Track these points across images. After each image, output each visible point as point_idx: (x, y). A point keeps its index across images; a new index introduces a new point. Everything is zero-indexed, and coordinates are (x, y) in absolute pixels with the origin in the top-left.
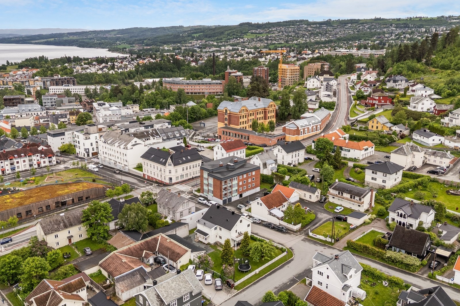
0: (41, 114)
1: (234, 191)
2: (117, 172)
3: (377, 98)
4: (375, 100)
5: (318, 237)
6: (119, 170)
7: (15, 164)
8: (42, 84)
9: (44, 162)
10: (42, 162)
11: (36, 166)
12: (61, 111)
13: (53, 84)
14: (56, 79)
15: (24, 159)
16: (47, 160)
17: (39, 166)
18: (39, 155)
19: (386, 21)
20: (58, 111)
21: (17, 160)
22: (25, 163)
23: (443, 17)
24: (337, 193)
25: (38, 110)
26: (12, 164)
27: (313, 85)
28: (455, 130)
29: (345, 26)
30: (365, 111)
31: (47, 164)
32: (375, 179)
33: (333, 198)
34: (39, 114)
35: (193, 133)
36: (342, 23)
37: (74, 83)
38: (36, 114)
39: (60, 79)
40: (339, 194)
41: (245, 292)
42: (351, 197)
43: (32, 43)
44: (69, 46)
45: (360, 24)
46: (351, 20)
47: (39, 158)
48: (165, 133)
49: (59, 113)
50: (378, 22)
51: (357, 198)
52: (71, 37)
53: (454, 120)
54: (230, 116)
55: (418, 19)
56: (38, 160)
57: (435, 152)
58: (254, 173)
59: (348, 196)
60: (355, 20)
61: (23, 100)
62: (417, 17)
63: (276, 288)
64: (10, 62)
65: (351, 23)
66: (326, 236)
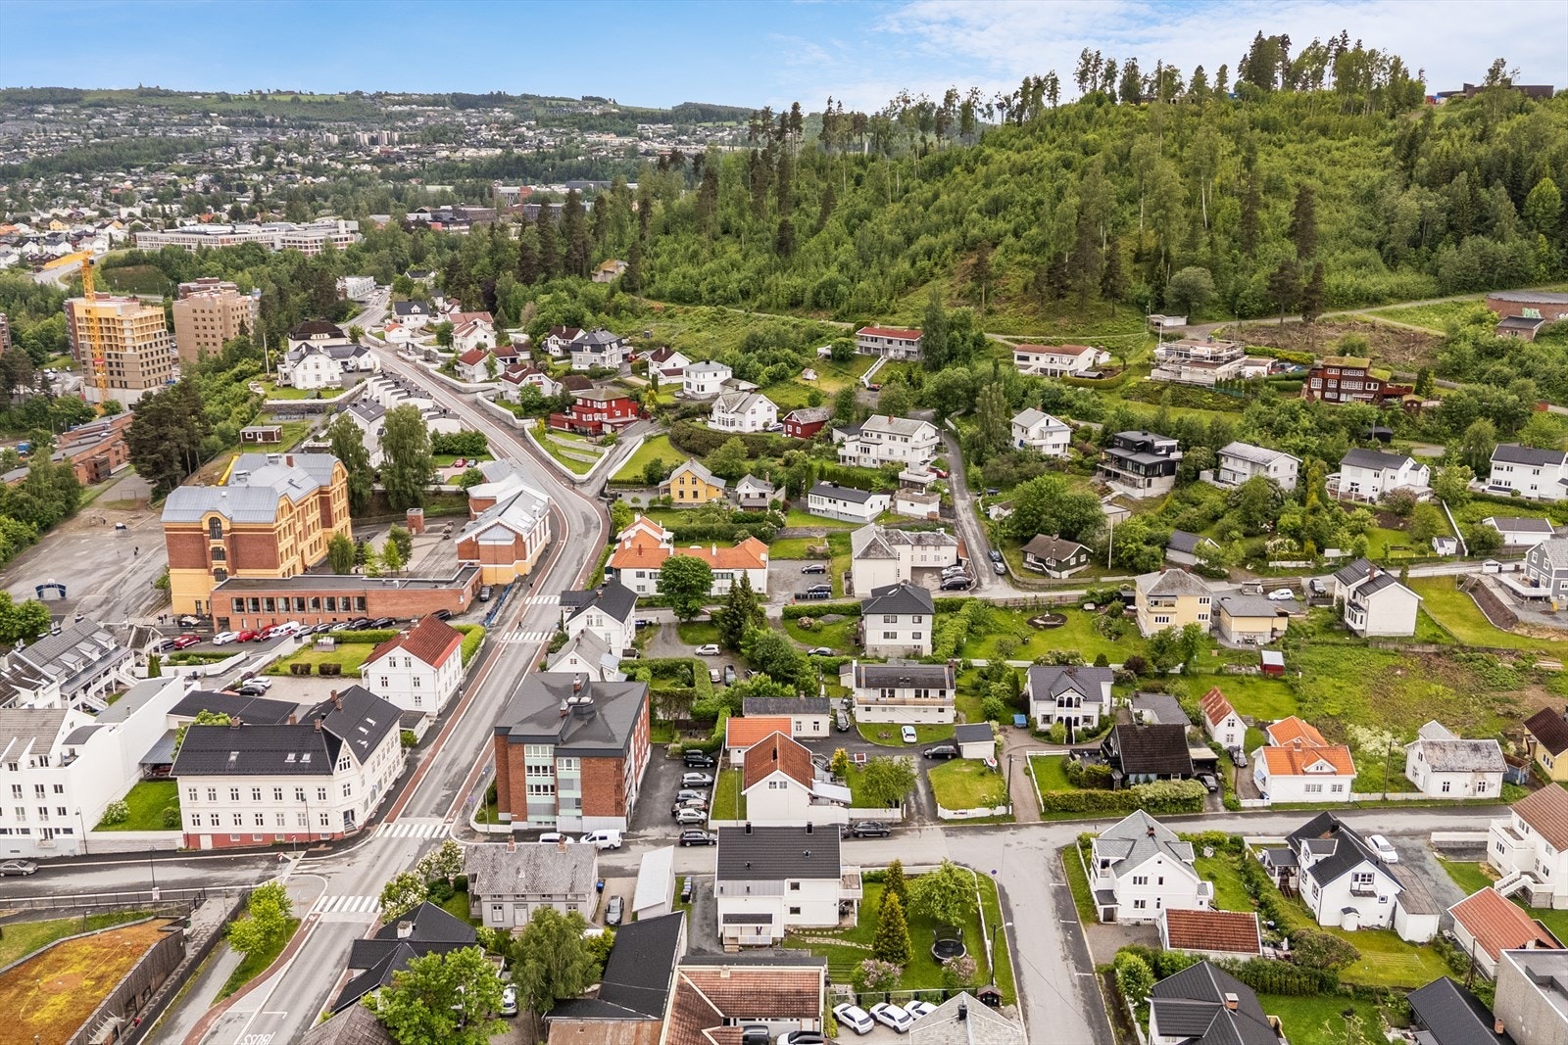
2: (30, 869)
3: (605, 405)
4: (599, 411)
5: (973, 813)
6: (30, 860)
19: (182, 101)
23: (358, 93)
24: (877, 693)
27: (318, 377)
28: (896, 471)
29: (32, 111)
30: (599, 449)
32: (894, 636)
33: (868, 709)
36: (19, 103)
40: (883, 696)
42: (918, 695)
45: (90, 105)
46: (52, 91)
50: (155, 101)
51: (934, 693)
53: (873, 448)
54: (233, 540)
55: (289, 98)
57: (920, 537)
59: (909, 694)
60: (64, 91)
62: (279, 92)
63: (1065, 958)
65: (55, 103)
66: (992, 805)
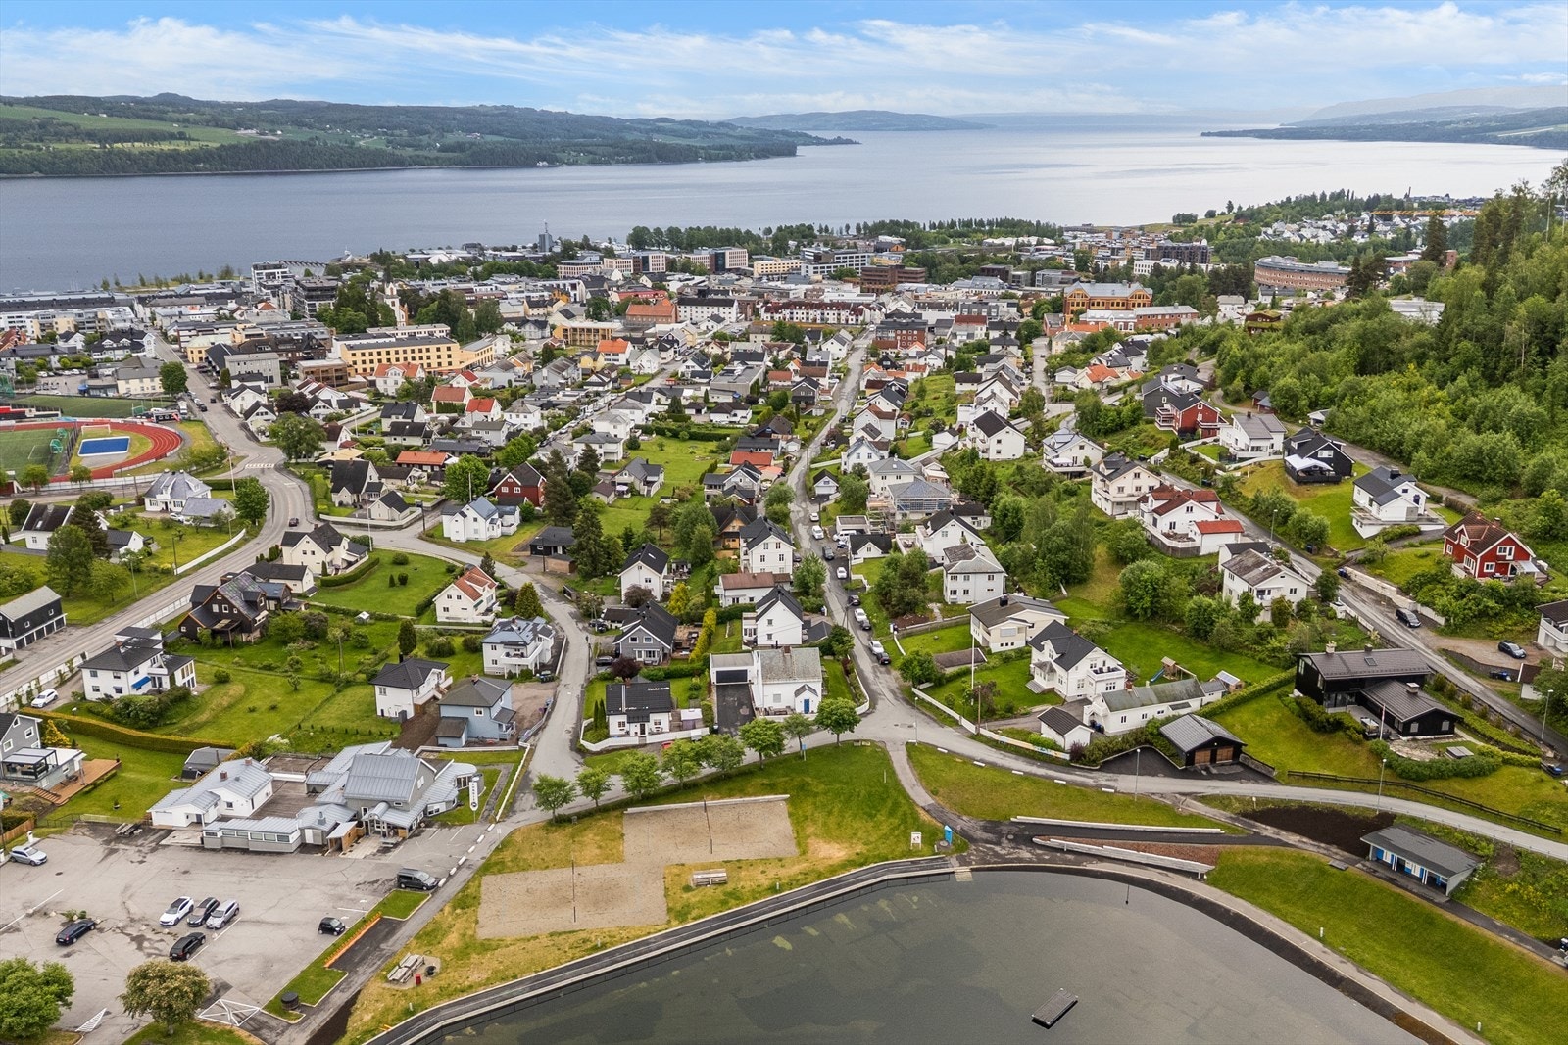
16: (854, 318)
37: (1203, 259)
58: (916, 332)
61: (1007, 273)
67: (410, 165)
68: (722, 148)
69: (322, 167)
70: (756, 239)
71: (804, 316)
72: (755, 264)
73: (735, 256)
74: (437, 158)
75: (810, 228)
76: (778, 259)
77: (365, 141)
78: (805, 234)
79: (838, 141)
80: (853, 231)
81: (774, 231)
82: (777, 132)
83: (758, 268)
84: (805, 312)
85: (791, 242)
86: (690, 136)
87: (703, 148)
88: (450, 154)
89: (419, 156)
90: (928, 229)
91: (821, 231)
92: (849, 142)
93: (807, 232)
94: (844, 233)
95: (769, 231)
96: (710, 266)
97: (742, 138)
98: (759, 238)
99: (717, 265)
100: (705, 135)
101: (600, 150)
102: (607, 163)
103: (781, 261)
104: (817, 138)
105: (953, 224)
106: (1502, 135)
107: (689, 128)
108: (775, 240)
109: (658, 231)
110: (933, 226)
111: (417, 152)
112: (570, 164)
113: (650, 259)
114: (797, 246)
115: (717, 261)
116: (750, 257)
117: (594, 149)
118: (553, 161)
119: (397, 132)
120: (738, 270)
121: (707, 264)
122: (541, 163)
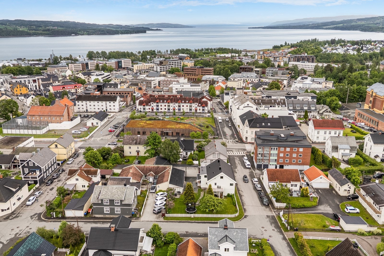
0: (255, 80)
1: (273, 160)
2: (230, 125)
7: (181, 106)
8: (288, 60)
9: (200, 109)
10: (198, 109)
11: (194, 111)
12: (269, 80)
13: (295, 60)
14: (303, 57)
15: (187, 105)
16: (201, 108)
17: (196, 111)
18: (197, 103)
20: (267, 80)
21: (183, 105)
22: (187, 108)
24: (364, 193)
25: (253, 77)
26: (179, 106)
31: (201, 111)
34: (253, 80)
35: (325, 109)
37: (312, 61)
38: (251, 80)
39: (306, 57)
40: (366, 195)
41: (166, 223)
43: (323, 29)
44: (353, 30)
47: (196, 106)
48: (293, 104)
49: (268, 82)
52: (359, 23)
54: (375, 99)
56: (196, 107)
58: (301, 150)
61: (252, 69)
64: (287, 43)
67: (33, 35)
68: (126, 31)
69: (4, 36)
70: (134, 55)
71: (167, 107)
72: (134, 65)
73: (126, 62)
74: (41, 33)
75: (154, 51)
76: (144, 63)
77: (21, 29)
78: (153, 54)
79: (157, 30)
80: (169, 52)
81: (141, 52)
82: (141, 27)
83: (136, 67)
84: (167, 104)
85: (148, 56)
86: (117, 28)
87: (120, 31)
88: (45, 32)
89: (35, 33)
90: (194, 51)
91: (158, 52)
92: (160, 30)
93: (153, 53)
94: (166, 53)
95: (139, 52)
96: (116, 66)
97: (132, 29)
98: (136, 55)
99: (119, 66)
100: (121, 28)
101: (90, 31)
102: (92, 34)
103: (145, 64)
104: (151, 29)
105: (202, 50)
106: (324, 27)
107: (117, 26)
108: (142, 55)
109: (98, 53)
110: (196, 50)
111: (35, 32)
112: (81, 35)
113: (89, 64)
114: (150, 58)
115: (118, 64)
116: (132, 62)
117: (88, 31)
118: (76, 34)
119: (32, 27)
120: (127, 68)
121: (114, 66)
122: (73, 35)
